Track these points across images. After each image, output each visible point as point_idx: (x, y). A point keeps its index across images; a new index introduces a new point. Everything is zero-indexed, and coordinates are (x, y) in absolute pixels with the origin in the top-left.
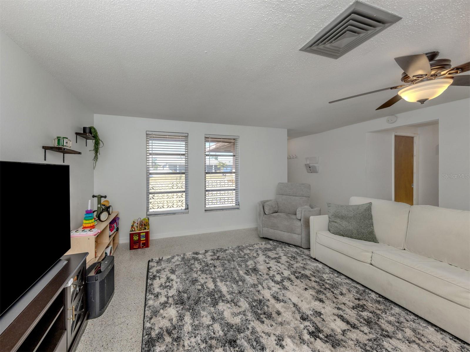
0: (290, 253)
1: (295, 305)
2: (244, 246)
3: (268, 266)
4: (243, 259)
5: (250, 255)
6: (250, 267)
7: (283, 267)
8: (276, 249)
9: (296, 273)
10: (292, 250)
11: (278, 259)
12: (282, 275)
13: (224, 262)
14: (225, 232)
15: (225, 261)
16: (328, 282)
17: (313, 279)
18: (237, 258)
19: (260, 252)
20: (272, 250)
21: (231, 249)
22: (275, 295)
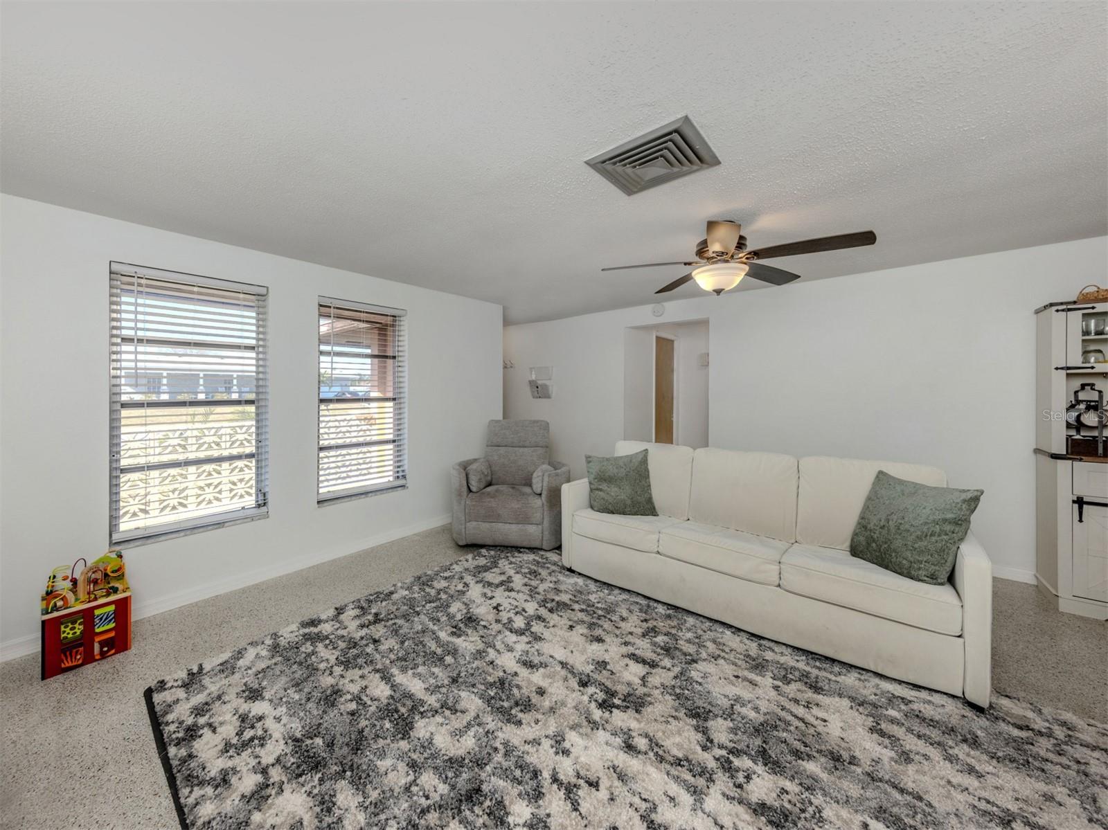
0: (526, 565)
1: (564, 665)
2: (429, 572)
3: (494, 602)
4: (438, 603)
5: (450, 592)
6: (459, 617)
7: (521, 597)
8: (498, 563)
9: (548, 603)
10: (526, 559)
11: (507, 584)
12: (524, 613)
13: (395, 624)
14: (372, 549)
15: (396, 621)
16: (599, 605)
17: (576, 607)
18: (424, 606)
19: (468, 579)
20: (491, 568)
21: (401, 587)
22: (524, 658)
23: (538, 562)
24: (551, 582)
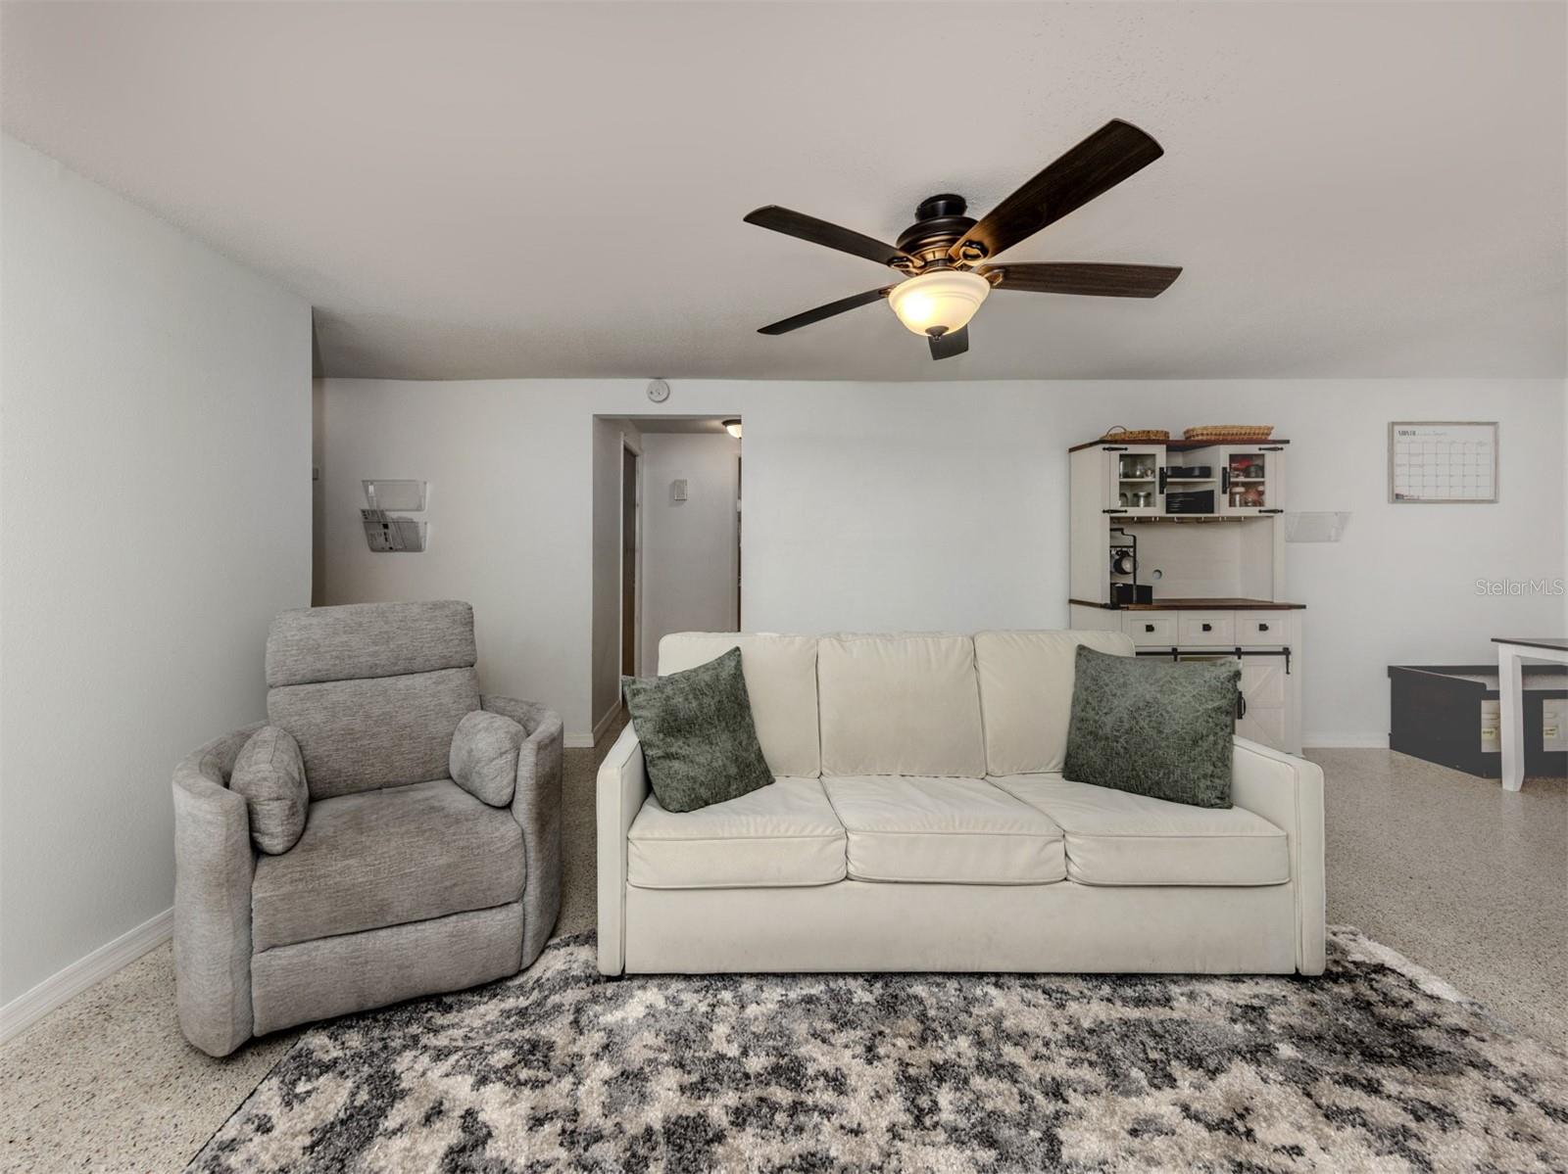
0: (494, 1042)
16: (756, 1064)
17: (717, 1111)
23: (522, 1012)
24: (597, 1056)
